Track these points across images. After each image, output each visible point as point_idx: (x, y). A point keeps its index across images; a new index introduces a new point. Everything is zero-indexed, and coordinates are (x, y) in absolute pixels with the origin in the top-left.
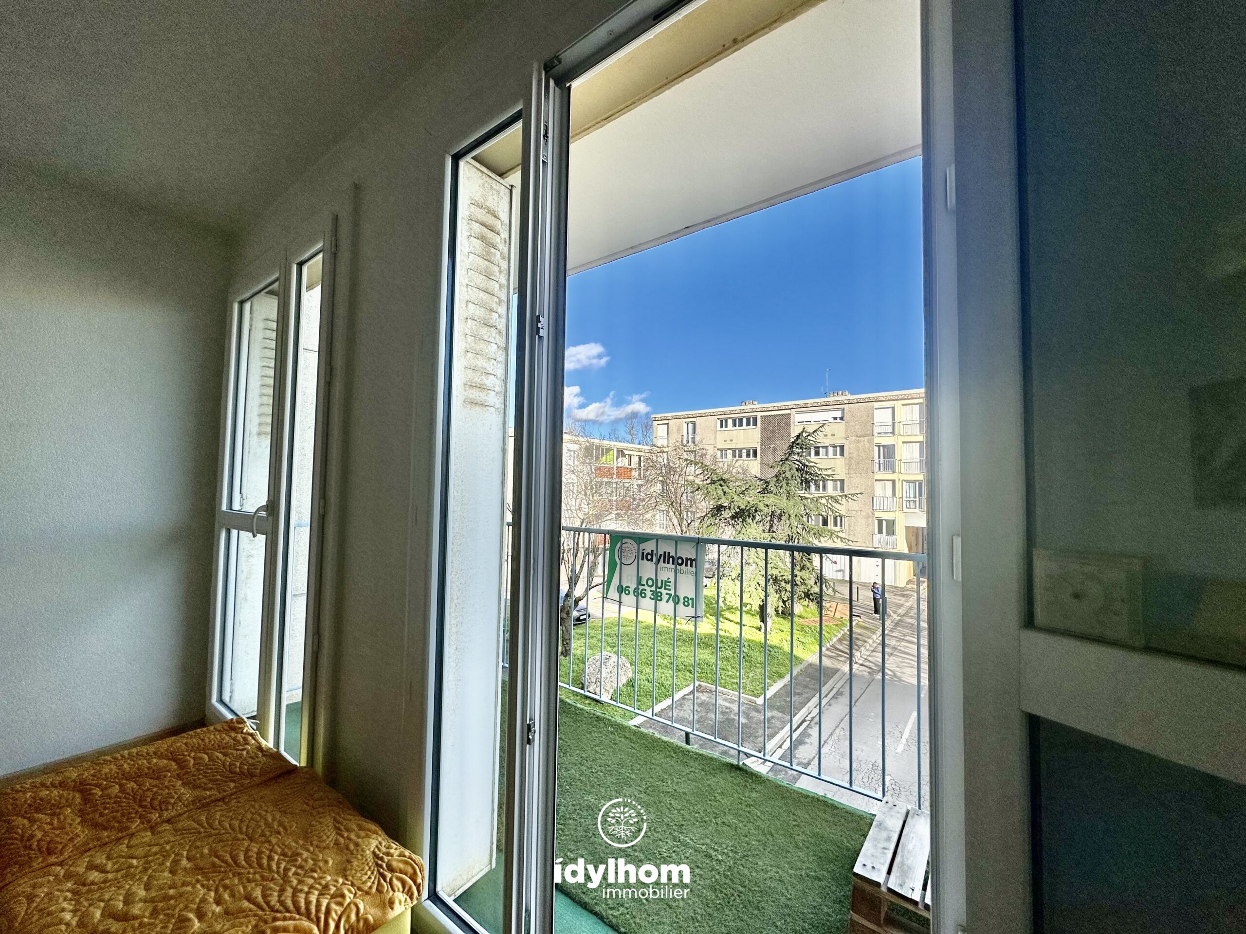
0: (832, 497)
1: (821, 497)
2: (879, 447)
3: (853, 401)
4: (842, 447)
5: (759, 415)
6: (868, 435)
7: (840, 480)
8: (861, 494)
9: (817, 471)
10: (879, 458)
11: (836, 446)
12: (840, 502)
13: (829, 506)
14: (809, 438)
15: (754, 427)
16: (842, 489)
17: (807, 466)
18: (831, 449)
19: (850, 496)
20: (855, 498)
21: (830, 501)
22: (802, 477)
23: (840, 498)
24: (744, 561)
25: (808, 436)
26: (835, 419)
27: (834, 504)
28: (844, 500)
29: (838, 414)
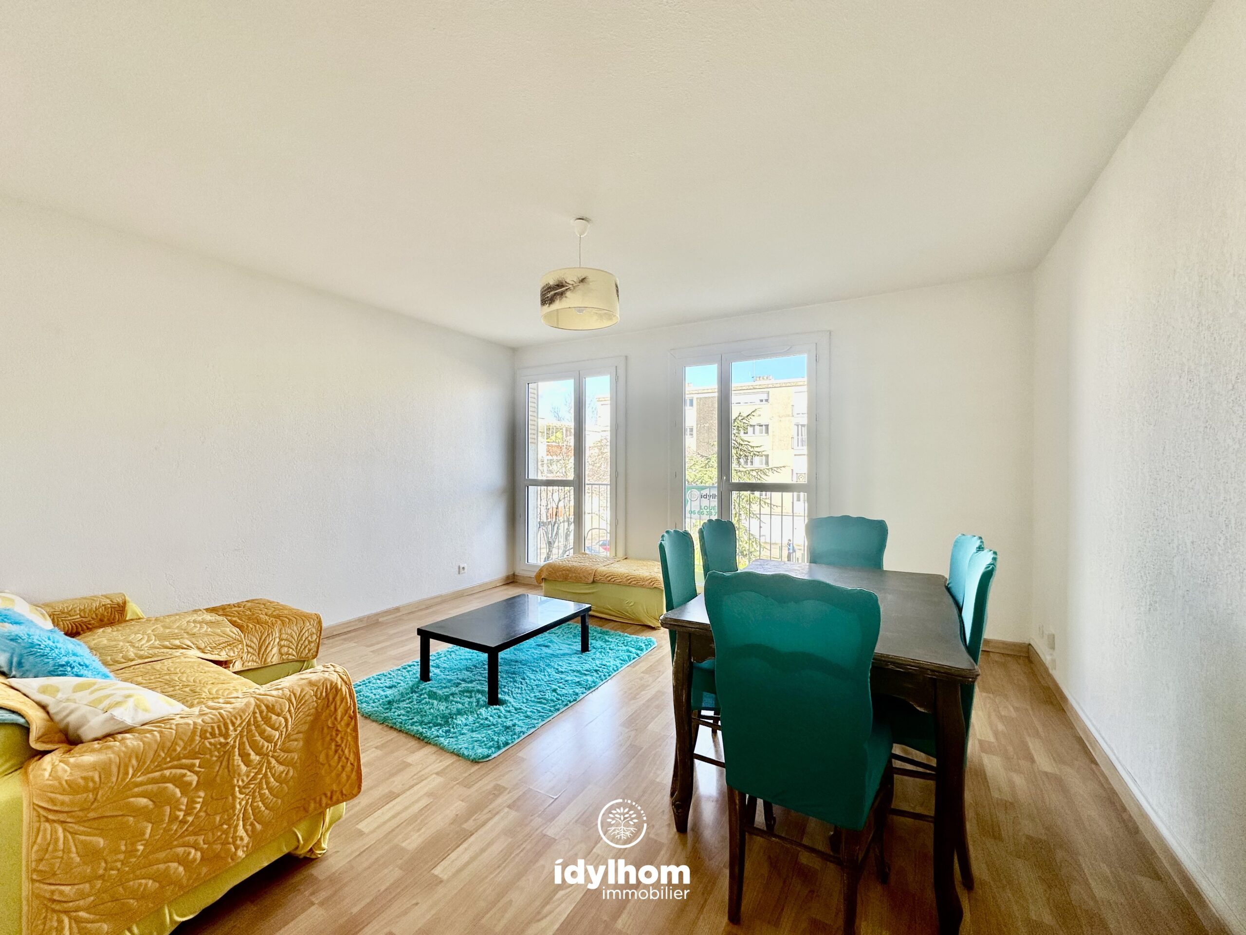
0: (761, 470)
1: (753, 470)
2: (798, 425)
3: (777, 385)
4: (767, 426)
5: (695, 396)
6: (789, 416)
7: (765, 455)
8: (784, 467)
9: (750, 448)
10: (798, 435)
11: (762, 426)
12: (767, 474)
13: (759, 477)
14: (744, 421)
15: (691, 407)
16: (767, 463)
17: (742, 445)
18: (757, 428)
19: (775, 469)
20: (779, 470)
21: (759, 473)
22: (737, 453)
23: (767, 471)
24: (692, 524)
25: (742, 419)
26: (762, 401)
27: (762, 476)
28: (770, 472)
29: (764, 397)
